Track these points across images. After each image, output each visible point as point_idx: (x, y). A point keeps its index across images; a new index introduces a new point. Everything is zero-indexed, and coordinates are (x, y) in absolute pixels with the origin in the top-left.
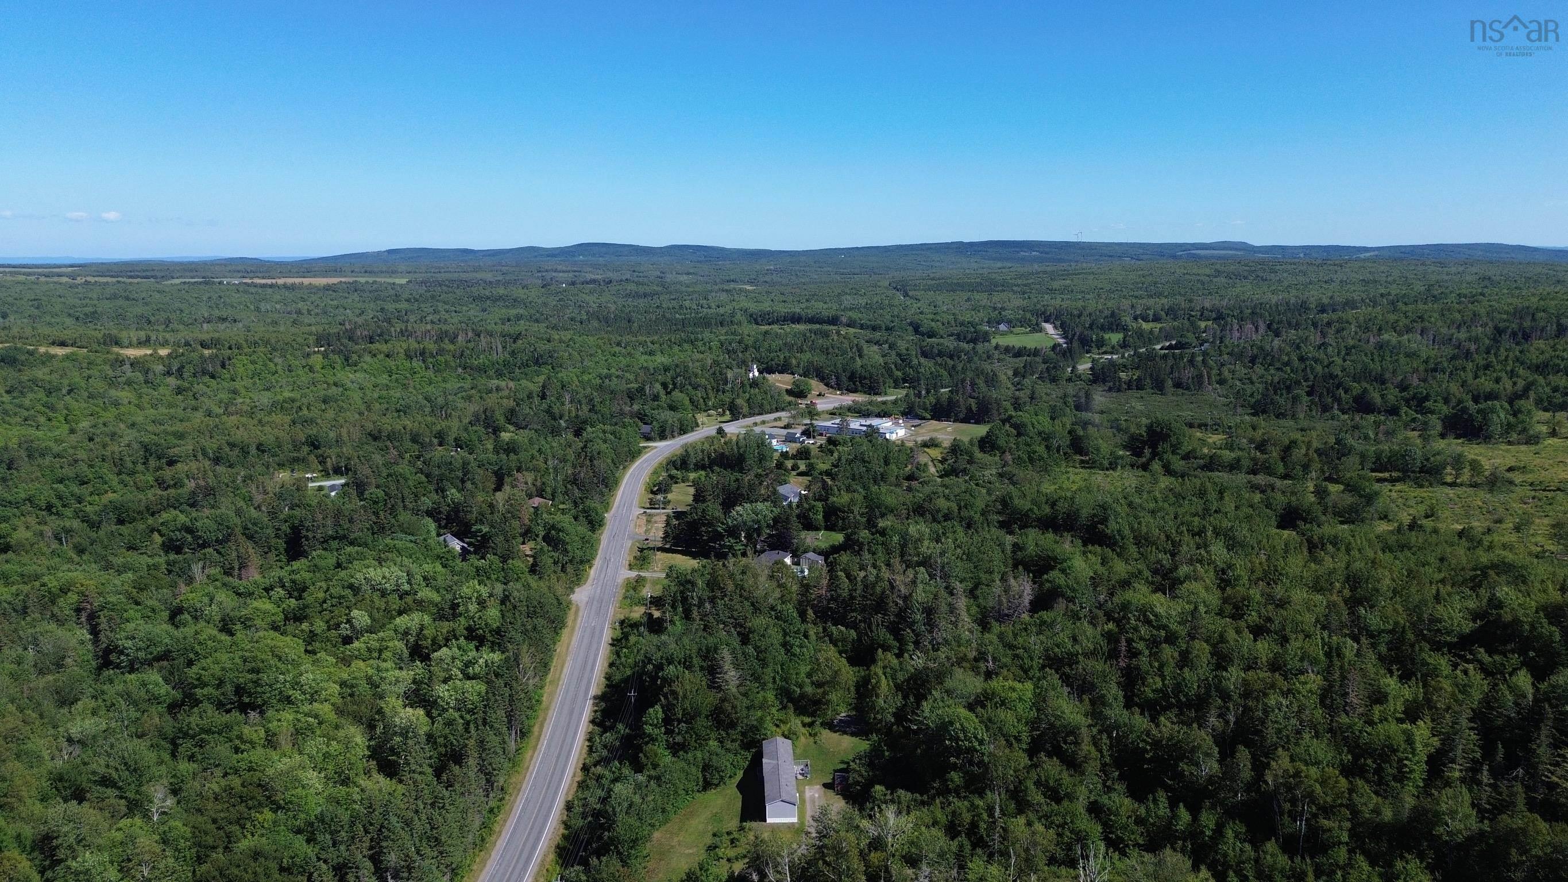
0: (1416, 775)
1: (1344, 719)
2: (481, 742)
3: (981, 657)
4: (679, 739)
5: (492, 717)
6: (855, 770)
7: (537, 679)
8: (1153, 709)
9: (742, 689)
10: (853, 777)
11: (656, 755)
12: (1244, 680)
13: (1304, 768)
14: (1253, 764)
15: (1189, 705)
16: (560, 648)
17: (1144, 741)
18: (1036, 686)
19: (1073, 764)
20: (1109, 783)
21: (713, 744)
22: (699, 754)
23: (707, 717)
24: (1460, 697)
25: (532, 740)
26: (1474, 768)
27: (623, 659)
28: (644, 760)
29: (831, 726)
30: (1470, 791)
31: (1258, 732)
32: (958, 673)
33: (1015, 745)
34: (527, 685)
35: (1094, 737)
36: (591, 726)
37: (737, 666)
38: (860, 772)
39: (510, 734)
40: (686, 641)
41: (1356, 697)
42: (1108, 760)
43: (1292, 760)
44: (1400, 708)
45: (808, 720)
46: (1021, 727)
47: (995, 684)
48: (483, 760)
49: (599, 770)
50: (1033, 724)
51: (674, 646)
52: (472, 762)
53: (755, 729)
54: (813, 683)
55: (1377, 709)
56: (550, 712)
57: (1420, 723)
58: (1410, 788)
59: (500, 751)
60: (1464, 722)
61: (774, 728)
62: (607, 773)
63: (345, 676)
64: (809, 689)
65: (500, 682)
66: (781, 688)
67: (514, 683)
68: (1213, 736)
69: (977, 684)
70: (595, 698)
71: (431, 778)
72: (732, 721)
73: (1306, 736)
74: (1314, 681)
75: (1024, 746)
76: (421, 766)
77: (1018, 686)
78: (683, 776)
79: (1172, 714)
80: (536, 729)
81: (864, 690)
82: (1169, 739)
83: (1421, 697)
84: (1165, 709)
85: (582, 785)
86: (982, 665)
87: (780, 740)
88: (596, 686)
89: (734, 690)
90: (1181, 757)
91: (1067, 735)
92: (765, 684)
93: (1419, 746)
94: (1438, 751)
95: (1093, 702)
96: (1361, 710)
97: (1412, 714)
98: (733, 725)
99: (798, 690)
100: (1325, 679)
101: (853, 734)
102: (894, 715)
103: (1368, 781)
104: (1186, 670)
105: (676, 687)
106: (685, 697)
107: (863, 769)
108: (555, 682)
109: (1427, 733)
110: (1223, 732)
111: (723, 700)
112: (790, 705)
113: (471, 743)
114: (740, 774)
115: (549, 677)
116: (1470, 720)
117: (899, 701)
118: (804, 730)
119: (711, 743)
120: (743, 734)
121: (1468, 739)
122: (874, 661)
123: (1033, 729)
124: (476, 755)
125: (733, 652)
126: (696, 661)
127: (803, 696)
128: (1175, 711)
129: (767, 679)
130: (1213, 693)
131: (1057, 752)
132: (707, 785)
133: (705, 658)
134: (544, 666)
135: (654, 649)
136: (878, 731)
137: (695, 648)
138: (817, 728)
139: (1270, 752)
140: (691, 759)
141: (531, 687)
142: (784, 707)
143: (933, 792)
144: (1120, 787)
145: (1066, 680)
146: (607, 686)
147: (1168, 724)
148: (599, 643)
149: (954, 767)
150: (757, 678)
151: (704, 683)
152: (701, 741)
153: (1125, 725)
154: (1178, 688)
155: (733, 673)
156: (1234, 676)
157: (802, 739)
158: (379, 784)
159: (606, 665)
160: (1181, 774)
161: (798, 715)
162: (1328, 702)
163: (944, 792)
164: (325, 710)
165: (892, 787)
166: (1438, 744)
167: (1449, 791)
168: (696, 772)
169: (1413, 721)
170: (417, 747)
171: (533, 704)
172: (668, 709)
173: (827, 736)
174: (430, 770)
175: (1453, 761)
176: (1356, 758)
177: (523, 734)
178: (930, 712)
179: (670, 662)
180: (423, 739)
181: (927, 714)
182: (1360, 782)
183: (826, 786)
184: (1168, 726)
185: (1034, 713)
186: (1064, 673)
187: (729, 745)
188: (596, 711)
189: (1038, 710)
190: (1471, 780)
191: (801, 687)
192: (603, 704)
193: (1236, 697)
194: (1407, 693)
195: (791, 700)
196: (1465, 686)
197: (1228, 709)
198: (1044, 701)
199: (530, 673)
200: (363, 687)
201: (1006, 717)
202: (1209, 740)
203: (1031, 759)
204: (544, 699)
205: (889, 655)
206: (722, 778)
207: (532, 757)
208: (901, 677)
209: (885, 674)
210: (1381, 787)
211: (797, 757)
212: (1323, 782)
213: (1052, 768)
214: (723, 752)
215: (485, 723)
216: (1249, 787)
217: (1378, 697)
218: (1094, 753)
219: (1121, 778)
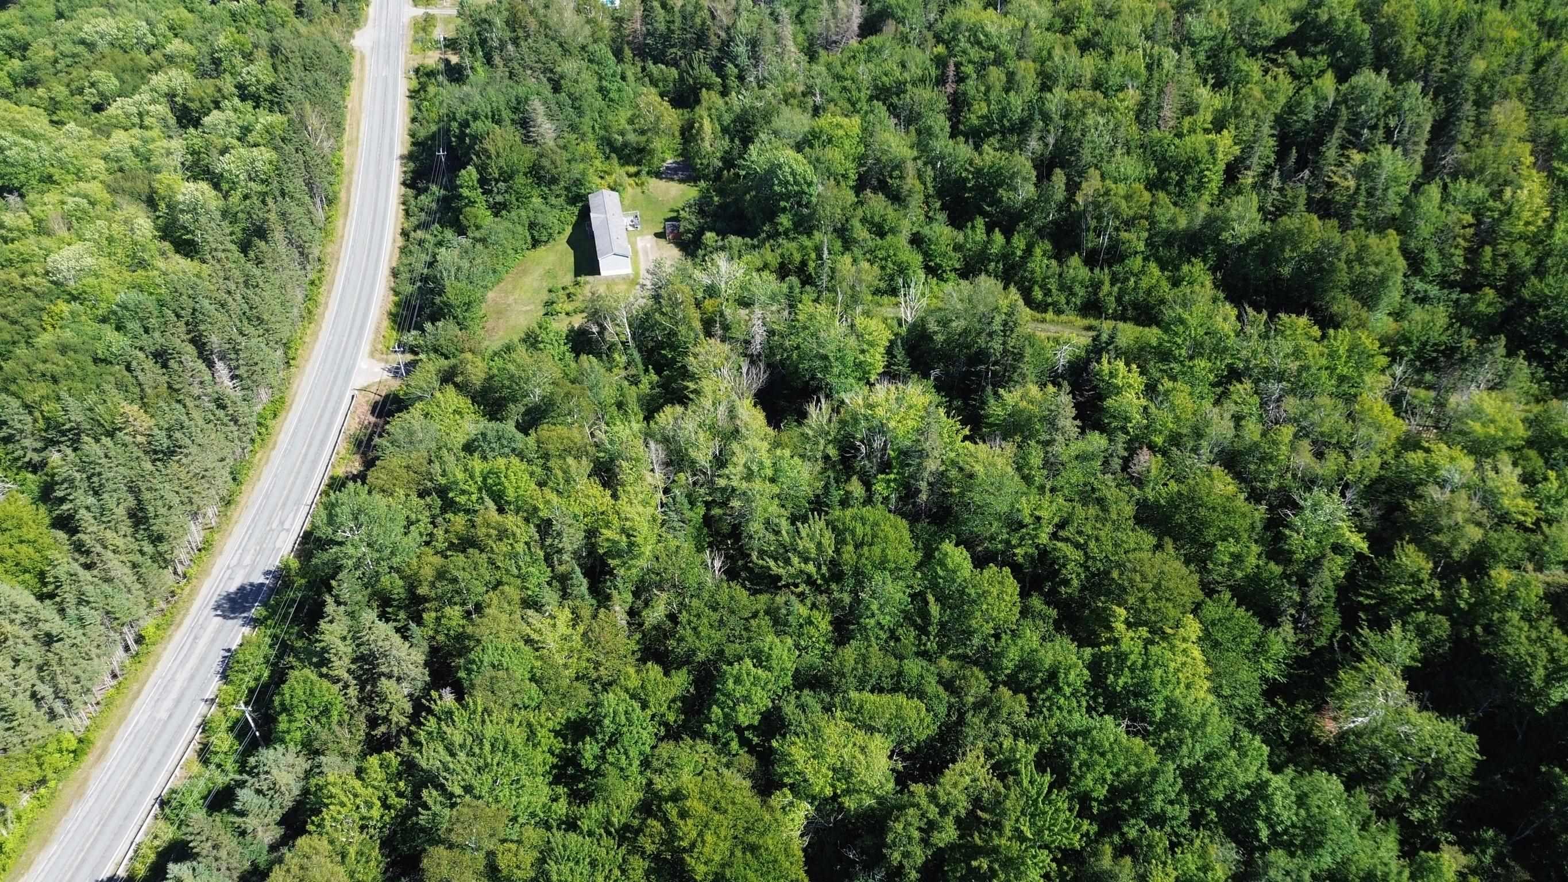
0: (1214, 184)
1: (1156, 134)
2: (283, 215)
3: (809, 92)
4: (499, 198)
5: (290, 187)
6: (686, 219)
7: (332, 140)
8: (977, 137)
9: (561, 142)
10: (684, 225)
11: (476, 217)
12: (1066, 100)
13: (1113, 186)
14: (1067, 184)
15: (1012, 130)
16: (351, 103)
17: (966, 170)
18: (863, 119)
19: (896, 198)
20: (931, 214)
21: (537, 201)
22: (523, 213)
23: (525, 174)
24: (1266, 102)
25: (341, 206)
26: (1266, 175)
27: (425, 113)
28: (465, 222)
29: (658, 175)
30: (1258, 194)
31: (1073, 153)
32: (785, 110)
33: (843, 184)
34: (322, 148)
35: (919, 170)
36: (403, 188)
37: (551, 117)
38: (690, 221)
39: (314, 204)
40: (491, 91)
41: (1169, 111)
42: (931, 191)
43: (1103, 177)
44: (1209, 117)
45: (633, 169)
46: (849, 165)
47: (823, 122)
48: (291, 234)
49: (420, 234)
50: (861, 160)
51: (478, 97)
52: (278, 235)
53: (578, 182)
54: (635, 131)
55: (1187, 121)
56: (355, 177)
57: (1225, 132)
58: (1207, 197)
59: (307, 223)
60: (1266, 130)
61: (599, 181)
62: (428, 237)
63: (107, 149)
64: (632, 137)
65: (289, 148)
66: (602, 138)
67: (307, 149)
68: (1032, 160)
69: (805, 122)
70: (402, 157)
71: (237, 255)
72: (553, 177)
73: (1118, 152)
74: (1132, 96)
75: (851, 183)
76: (222, 243)
77: (845, 121)
78: (509, 235)
79: (994, 140)
80: (343, 195)
81: (688, 133)
82: (990, 167)
83: (1229, 105)
84: (988, 135)
85: (404, 251)
86: (810, 101)
87: (607, 192)
88: (401, 145)
89: (551, 143)
90: (1000, 185)
91: (894, 169)
92: (584, 134)
93: (1220, 156)
94: (1236, 159)
95: (919, 132)
96: (1171, 123)
97: (1219, 124)
98: (554, 180)
99: (620, 138)
100: (1144, 94)
101: (681, 181)
102: (722, 158)
103: (1168, 193)
104: (1012, 93)
105: (488, 145)
106: (498, 155)
107: (693, 218)
108: (354, 142)
109: (1229, 142)
110: (1042, 155)
111: (541, 156)
112: (613, 155)
113: (273, 216)
114: (569, 230)
115: (346, 137)
116: (1272, 128)
117: (726, 143)
118: (631, 181)
119: (534, 200)
120: (567, 189)
121: (1266, 148)
122: (698, 101)
123: (861, 165)
124: (281, 228)
125: (545, 102)
126: (506, 114)
127: (625, 145)
128: (998, 136)
129: (586, 128)
130: (1037, 116)
131: (882, 187)
132: (536, 243)
133: (515, 110)
134: (338, 126)
135: (456, 103)
136: (706, 178)
137: (502, 100)
138: (644, 177)
139: (1082, 173)
140: (516, 218)
141: (327, 150)
142: (608, 158)
143: (763, 235)
144: (942, 217)
145: (893, 110)
146: (413, 144)
147: (991, 151)
148: (395, 97)
149: (784, 210)
150: (573, 128)
151: (517, 139)
152: (522, 199)
153: (950, 155)
154: (1003, 113)
155: (548, 126)
156: (1056, 99)
157: (629, 189)
158: (181, 265)
159: (408, 120)
160: (1000, 200)
161: (623, 165)
162: (1143, 117)
163: (774, 235)
164: (95, 189)
165: (722, 233)
166: (1238, 153)
167: (1241, 198)
168: (522, 231)
169: (1219, 132)
170: (213, 224)
171: (334, 169)
172: (482, 169)
173: (655, 185)
174: (233, 247)
175: (1248, 168)
176: (1161, 172)
177: (330, 201)
178: (757, 156)
179: (476, 116)
180: (217, 215)
181: (754, 157)
182: (1161, 195)
183: (659, 235)
184: (990, 155)
185: (862, 149)
186: (892, 104)
187: (553, 200)
188: (405, 172)
189: (866, 146)
190: (1262, 183)
191: (622, 134)
192: (412, 165)
193: (1056, 118)
194: (1217, 103)
195: (614, 149)
196: (1272, 91)
197: (1048, 131)
198: (871, 135)
199: (322, 135)
200: (131, 162)
201: (834, 155)
202: (1029, 164)
203: (857, 196)
204: (345, 161)
205: (712, 93)
206: (550, 235)
207: (344, 225)
208: (727, 119)
209: (710, 116)
210: (1180, 198)
211: (625, 209)
212: (1128, 197)
213: (877, 203)
214: (548, 209)
215: (283, 194)
216: (1060, 208)
217: (1189, 109)
218: (919, 186)
219: (943, 208)
